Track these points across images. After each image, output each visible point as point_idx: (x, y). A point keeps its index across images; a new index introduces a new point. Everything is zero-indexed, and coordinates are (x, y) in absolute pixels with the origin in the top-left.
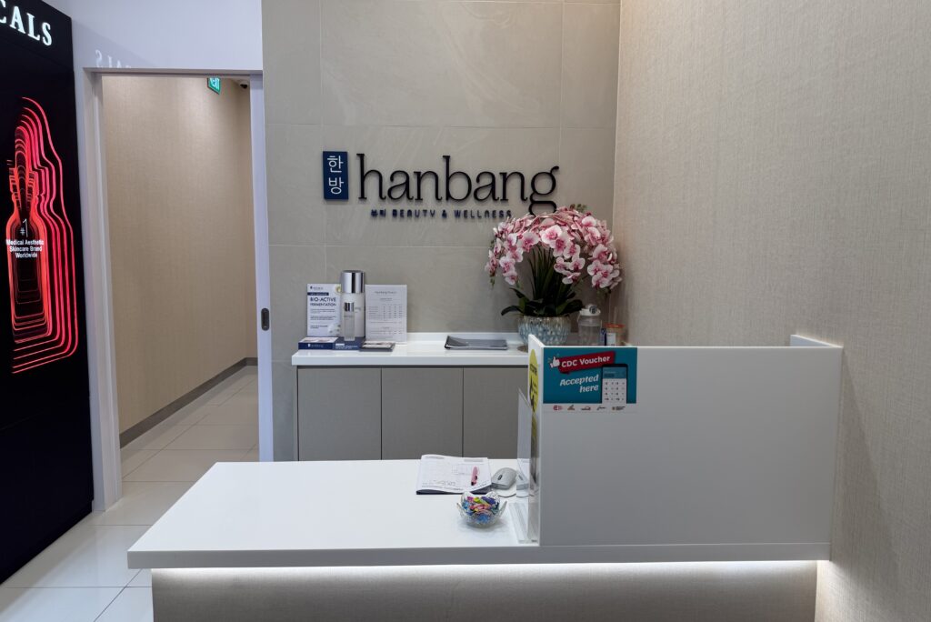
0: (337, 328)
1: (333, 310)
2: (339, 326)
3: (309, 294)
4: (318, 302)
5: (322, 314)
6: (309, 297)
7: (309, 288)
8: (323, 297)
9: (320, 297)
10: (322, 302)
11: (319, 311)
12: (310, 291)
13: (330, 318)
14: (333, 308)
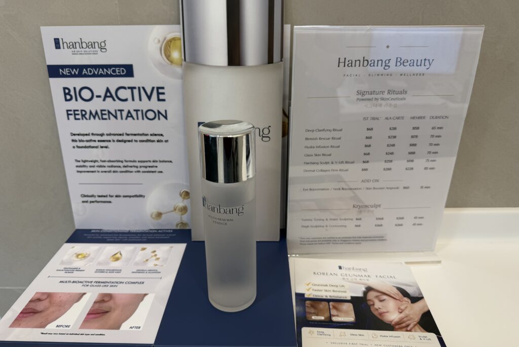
0: (181, 203)
1: (158, 138)
2: (187, 195)
3: (55, 71)
4: (96, 105)
5: (116, 151)
6: (57, 84)
7: (49, 45)
8: (113, 83)
9: (99, 85)
10: (111, 105)
11: (103, 140)
12: (55, 57)
13: (149, 167)
14: (158, 126)
